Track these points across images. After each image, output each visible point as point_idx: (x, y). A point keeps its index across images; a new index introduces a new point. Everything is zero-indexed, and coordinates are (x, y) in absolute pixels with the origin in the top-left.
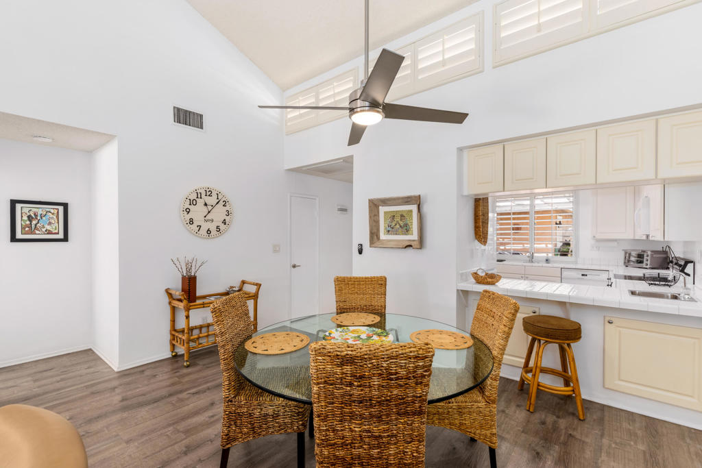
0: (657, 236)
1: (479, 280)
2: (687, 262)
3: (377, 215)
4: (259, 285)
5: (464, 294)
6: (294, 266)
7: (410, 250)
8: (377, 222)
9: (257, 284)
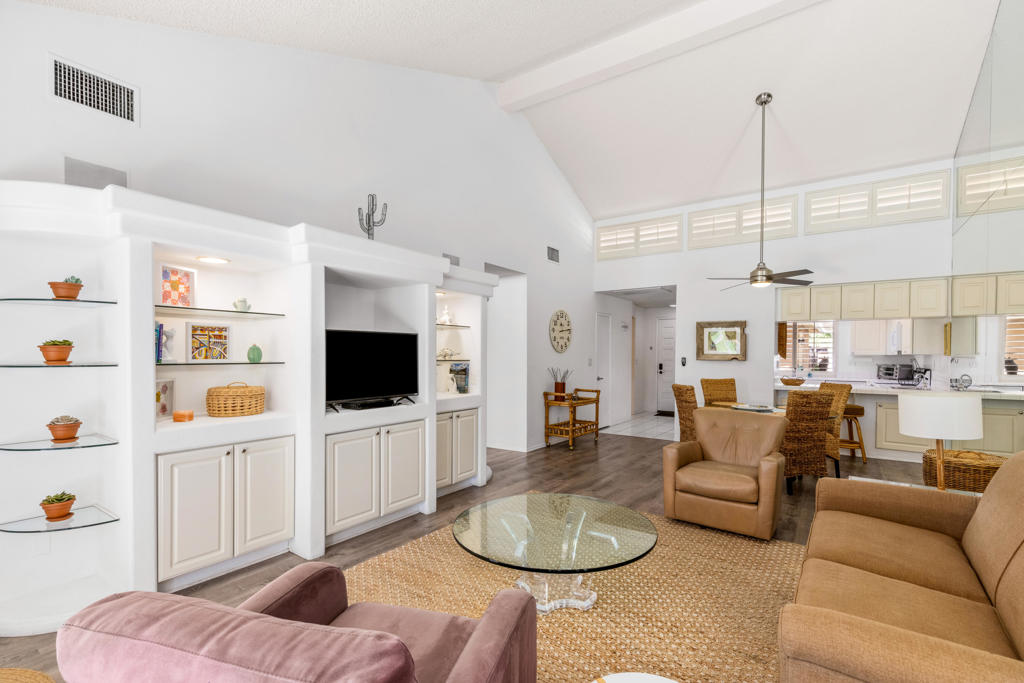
0: (907, 351)
1: (787, 382)
2: (926, 370)
3: (702, 334)
4: (598, 392)
5: (777, 392)
6: (599, 379)
7: (734, 362)
8: (702, 340)
9: (596, 391)
